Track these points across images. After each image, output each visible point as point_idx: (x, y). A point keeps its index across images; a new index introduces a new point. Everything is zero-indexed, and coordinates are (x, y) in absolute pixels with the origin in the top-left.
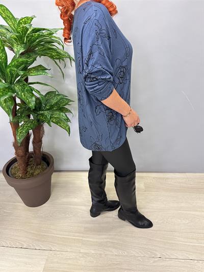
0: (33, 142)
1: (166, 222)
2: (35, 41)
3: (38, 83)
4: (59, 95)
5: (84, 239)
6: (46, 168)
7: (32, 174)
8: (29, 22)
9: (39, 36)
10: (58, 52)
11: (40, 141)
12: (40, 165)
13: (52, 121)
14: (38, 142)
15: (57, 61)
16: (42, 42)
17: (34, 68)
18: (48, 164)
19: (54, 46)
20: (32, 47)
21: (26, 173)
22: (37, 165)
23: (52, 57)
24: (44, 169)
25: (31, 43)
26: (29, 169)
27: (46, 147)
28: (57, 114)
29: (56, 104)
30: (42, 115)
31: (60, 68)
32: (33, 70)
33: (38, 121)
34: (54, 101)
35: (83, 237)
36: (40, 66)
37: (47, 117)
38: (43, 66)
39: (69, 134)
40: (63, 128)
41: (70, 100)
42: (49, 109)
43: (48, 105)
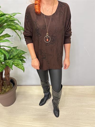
0: (5, 75)
1: (75, 114)
2: (2, 21)
4: (18, 50)
5: (33, 125)
6: (13, 87)
7: (5, 91)
11: (9, 74)
12: (9, 85)
15: (17, 31)
16: (7, 20)
17: (2, 36)
20: (2, 23)
21: (2, 91)
22: (8, 86)
23: (14, 29)
24: (11, 88)
26: (3, 88)
29: (17, 54)
30: (8, 63)
31: (19, 35)
32: (2, 37)
34: (15, 54)
35: (32, 124)
36: (7, 34)
37: (10, 64)
38: (8, 35)
39: (24, 71)
40: (21, 69)
41: (24, 52)
42: (12, 58)
43: (12, 56)
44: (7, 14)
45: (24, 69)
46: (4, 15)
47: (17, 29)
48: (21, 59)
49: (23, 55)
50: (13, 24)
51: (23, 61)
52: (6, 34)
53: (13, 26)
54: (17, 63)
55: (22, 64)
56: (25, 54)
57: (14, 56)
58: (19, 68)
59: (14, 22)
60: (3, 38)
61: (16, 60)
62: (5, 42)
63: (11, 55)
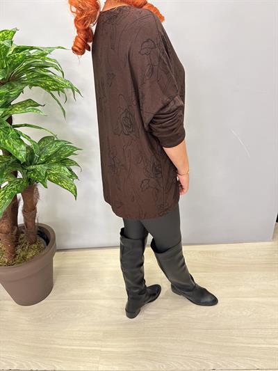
0: (24, 211)
3: (26, 125)
4: (58, 141)
5: (103, 349)
6: (45, 248)
7: (24, 258)
8: (10, 37)
9: (25, 58)
10: (54, 81)
11: (34, 209)
12: (35, 243)
13: (49, 179)
14: (31, 210)
15: (55, 93)
16: (31, 66)
18: (47, 241)
19: (50, 71)
20: (17, 73)
21: (15, 257)
22: (31, 244)
23: (47, 88)
24: (40, 250)
25: (14, 69)
26: (19, 251)
27: (42, 217)
28: (56, 169)
29: (55, 153)
30: (34, 171)
31: (60, 104)
32: (19, 106)
33: (29, 180)
34: (51, 151)
35: (101, 347)
36: (29, 100)
37: (40, 174)
38: (33, 101)
39: (76, 197)
40: (67, 189)
41: (75, 148)
43: (43, 156)
45: (75, 190)
49: (70, 157)
52: (27, 100)
54: (57, 174)
56: (76, 154)
57: (49, 157)
58: (62, 186)
59: (47, 70)
61: (54, 167)
63: (40, 156)
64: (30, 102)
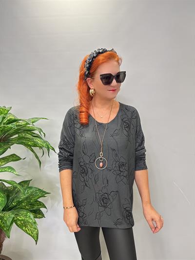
2: (8, 131)
4: (31, 188)
8: (6, 112)
13: (16, 223)
15: (36, 149)
17: (3, 158)
20: (8, 135)
29: (27, 198)
32: (2, 161)
34: (22, 197)
36: (13, 155)
37: (6, 222)
38: (17, 156)
39: (36, 241)
40: (29, 234)
41: (44, 192)
42: (16, 206)
43: (15, 201)
44: (20, 120)
45: (37, 234)
46: (15, 121)
47: (35, 145)
48: (35, 208)
49: (40, 200)
50: (29, 136)
51: (39, 214)
52: (11, 155)
53: (29, 141)
54: (22, 220)
55: (35, 223)
56: (45, 197)
57: (19, 203)
58: (26, 232)
59: (33, 133)
60: (3, 163)
61: (22, 212)
62: (5, 171)
63: (13, 200)
64: (13, 157)
